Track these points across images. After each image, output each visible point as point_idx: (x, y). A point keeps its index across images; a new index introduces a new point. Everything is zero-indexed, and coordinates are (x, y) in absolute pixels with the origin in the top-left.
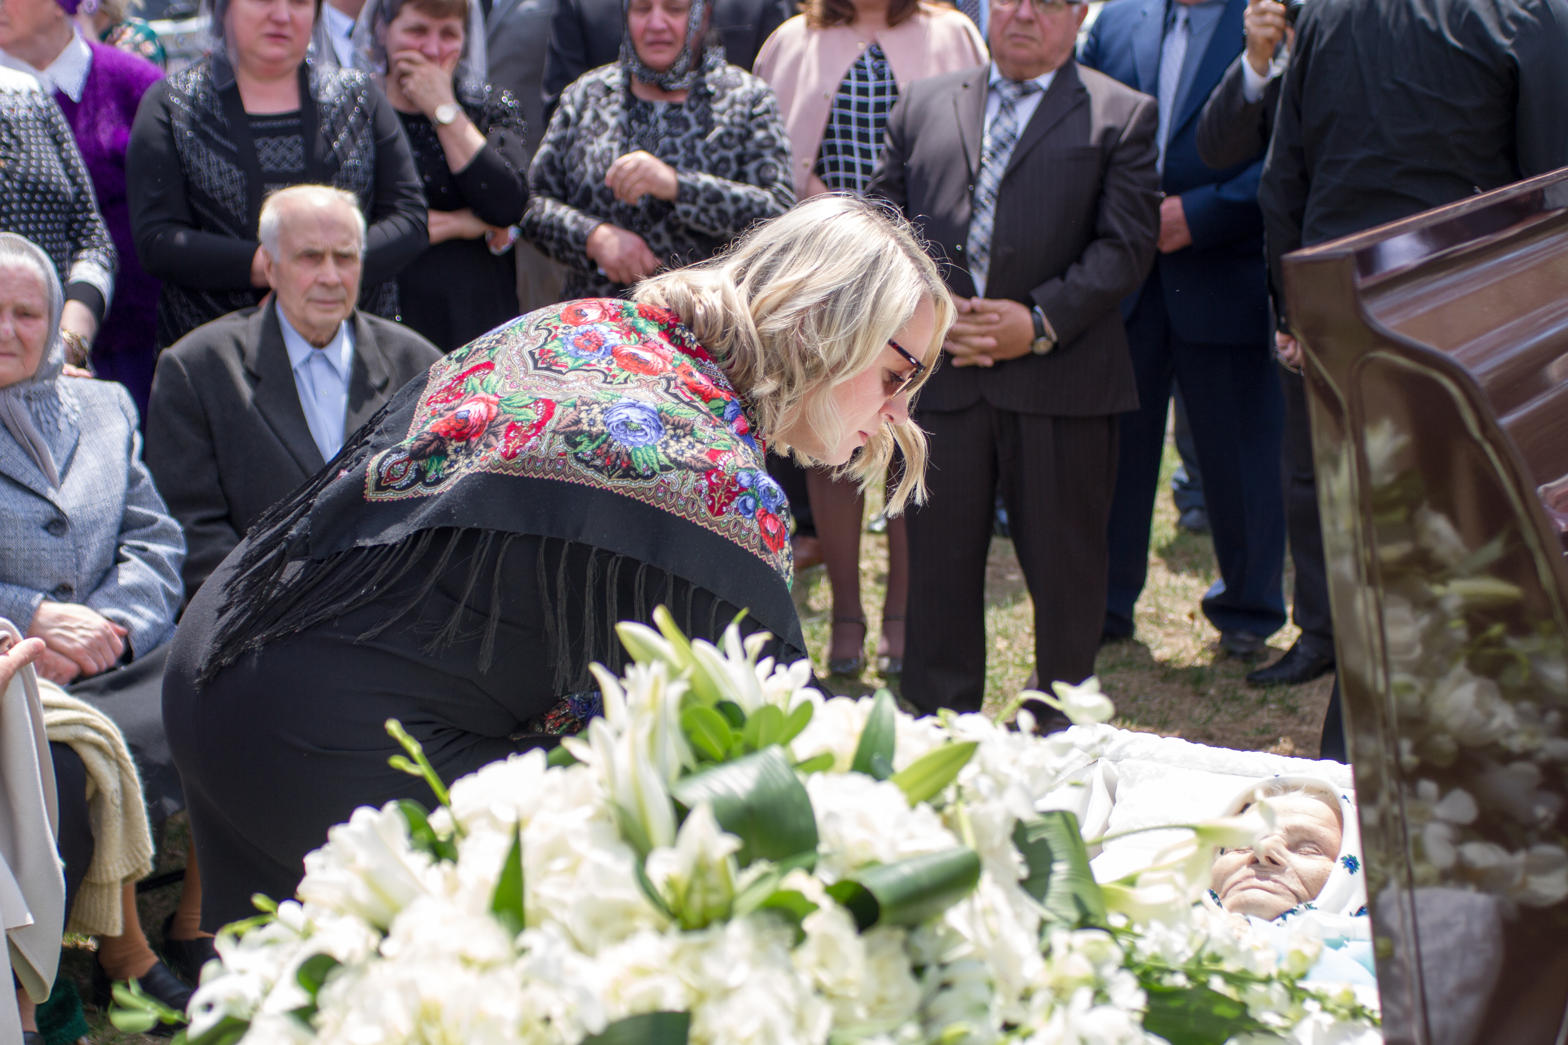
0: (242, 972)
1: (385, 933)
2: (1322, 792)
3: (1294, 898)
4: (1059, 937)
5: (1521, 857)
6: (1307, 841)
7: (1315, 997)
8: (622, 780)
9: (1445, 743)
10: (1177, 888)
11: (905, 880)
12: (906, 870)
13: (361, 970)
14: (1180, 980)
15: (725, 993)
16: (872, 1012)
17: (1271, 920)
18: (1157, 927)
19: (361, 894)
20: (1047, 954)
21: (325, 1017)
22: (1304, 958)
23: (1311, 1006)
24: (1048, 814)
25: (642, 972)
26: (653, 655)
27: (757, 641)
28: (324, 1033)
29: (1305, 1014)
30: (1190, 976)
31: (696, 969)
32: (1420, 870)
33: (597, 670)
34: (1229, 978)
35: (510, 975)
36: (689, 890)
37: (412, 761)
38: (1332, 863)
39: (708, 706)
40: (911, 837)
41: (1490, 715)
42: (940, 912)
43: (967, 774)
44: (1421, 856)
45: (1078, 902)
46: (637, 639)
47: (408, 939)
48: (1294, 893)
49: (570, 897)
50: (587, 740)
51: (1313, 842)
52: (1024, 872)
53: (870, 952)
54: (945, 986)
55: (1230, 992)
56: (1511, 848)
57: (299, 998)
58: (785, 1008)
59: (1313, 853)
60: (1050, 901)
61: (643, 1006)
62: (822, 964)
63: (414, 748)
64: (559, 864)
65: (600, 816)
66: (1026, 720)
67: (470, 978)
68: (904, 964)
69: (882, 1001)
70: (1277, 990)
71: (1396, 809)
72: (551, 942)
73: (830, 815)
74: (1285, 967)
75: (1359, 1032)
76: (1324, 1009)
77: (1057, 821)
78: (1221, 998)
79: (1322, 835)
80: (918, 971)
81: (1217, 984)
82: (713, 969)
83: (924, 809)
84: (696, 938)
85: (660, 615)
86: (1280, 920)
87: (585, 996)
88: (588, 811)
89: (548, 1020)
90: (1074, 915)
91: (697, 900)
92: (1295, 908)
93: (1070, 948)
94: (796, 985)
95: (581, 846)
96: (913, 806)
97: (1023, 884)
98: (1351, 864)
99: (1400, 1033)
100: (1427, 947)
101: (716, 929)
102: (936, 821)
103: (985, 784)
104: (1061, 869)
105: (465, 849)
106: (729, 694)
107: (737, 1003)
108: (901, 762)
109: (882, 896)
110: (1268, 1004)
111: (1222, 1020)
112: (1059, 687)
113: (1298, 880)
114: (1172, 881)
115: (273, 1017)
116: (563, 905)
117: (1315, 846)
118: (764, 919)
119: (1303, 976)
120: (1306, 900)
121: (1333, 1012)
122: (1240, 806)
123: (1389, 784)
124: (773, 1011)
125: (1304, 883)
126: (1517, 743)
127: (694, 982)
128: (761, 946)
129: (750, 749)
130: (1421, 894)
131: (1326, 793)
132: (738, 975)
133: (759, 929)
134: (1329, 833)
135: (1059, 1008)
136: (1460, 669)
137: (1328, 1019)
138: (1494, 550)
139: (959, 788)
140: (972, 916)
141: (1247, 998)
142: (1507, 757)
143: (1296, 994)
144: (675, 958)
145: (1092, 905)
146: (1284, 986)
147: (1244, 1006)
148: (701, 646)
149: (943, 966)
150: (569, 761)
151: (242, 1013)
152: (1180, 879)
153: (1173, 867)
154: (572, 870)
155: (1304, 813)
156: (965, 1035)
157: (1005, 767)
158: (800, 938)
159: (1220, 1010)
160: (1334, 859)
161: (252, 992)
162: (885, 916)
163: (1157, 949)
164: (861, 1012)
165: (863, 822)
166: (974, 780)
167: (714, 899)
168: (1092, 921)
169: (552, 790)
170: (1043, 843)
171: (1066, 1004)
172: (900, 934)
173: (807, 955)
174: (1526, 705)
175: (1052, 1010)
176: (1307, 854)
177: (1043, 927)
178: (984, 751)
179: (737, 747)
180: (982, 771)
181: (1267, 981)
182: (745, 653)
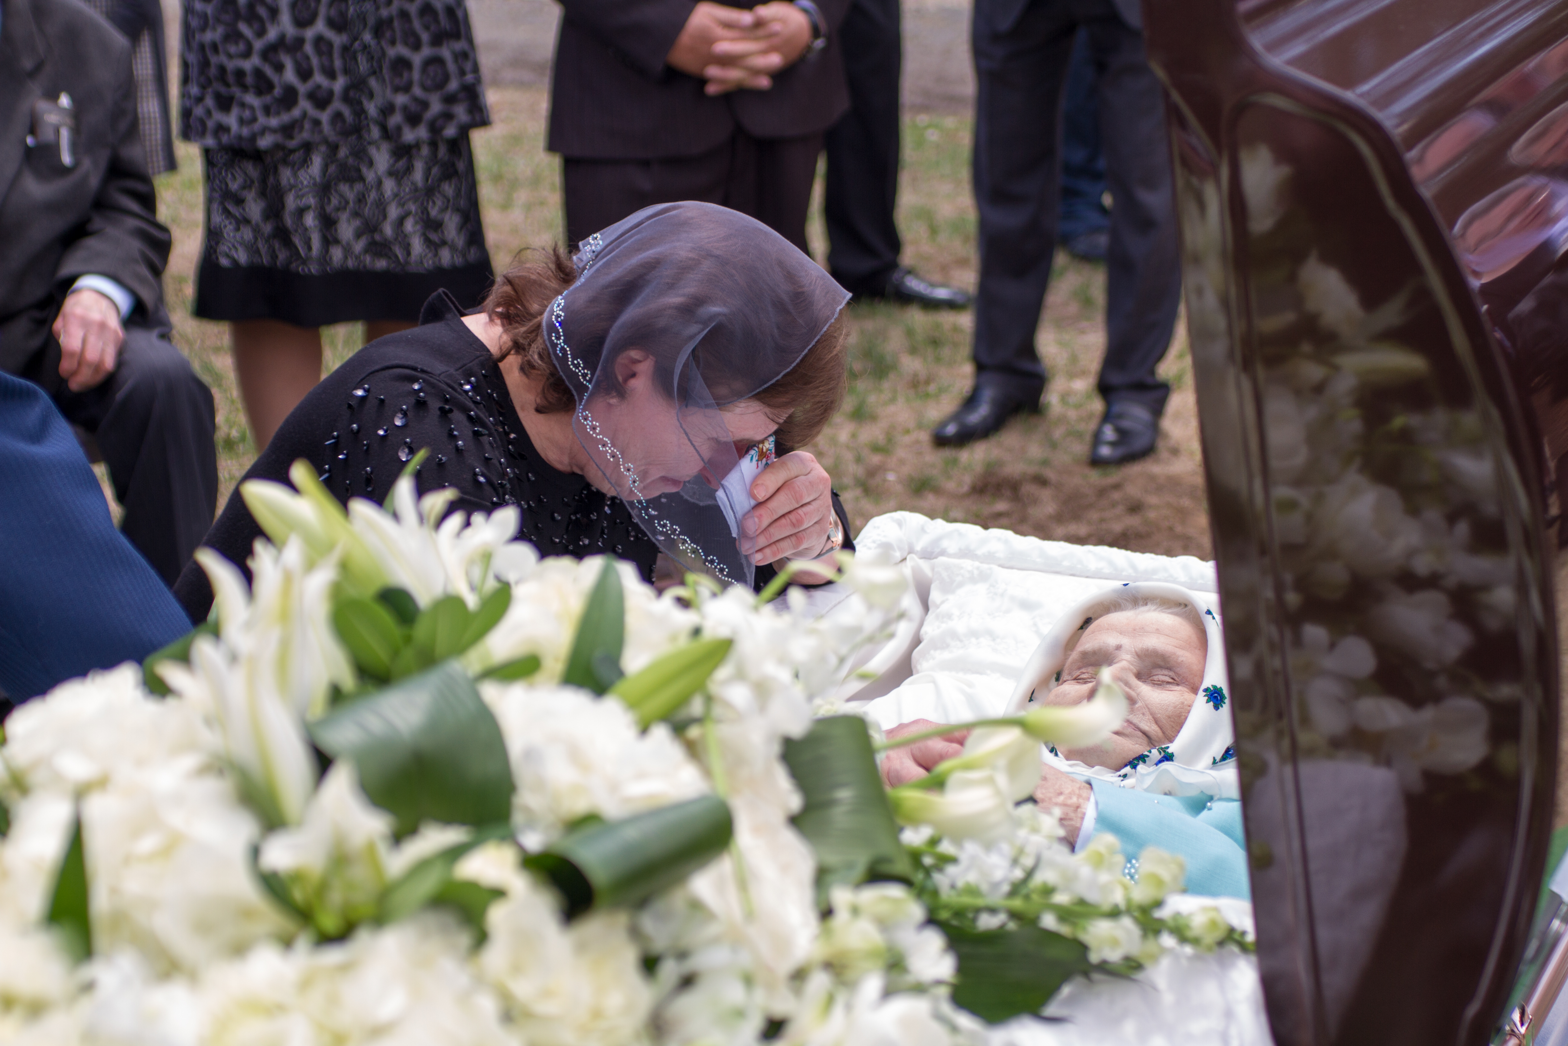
2: (1180, 604)
3: (1145, 740)
6: (1161, 667)
7: (1171, 928)
8: (237, 720)
12: (631, 832)
14: (999, 920)
17: (1118, 769)
18: (972, 849)
20: (826, 915)
22: (1158, 883)
23: (1167, 939)
24: (829, 721)
26: (294, 524)
27: (437, 501)
29: (1161, 949)
30: (1014, 915)
31: (332, 1000)
32: (1304, 738)
33: (209, 559)
35: (68, 1022)
36: (325, 882)
38: (1193, 695)
39: (367, 597)
40: (641, 775)
43: (720, 680)
44: (1306, 720)
46: (272, 507)
48: (1144, 733)
50: (189, 663)
51: (1169, 669)
52: (795, 803)
53: (581, 949)
54: (686, 983)
55: (1066, 930)
56: (1416, 702)
59: (1168, 683)
62: (516, 969)
64: (146, 845)
65: (206, 769)
66: (800, 598)
68: (629, 958)
69: (597, 1014)
70: (1127, 925)
71: (1276, 663)
74: (1136, 895)
76: (1183, 941)
77: (841, 729)
78: (1052, 936)
79: (1180, 659)
80: (650, 964)
81: (1048, 920)
83: (659, 733)
84: (333, 956)
85: (300, 472)
86: (1127, 769)
88: (191, 760)
90: (862, 862)
91: (335, 897)
92: (1146, 753)
93: (856, 911)
95: (178, 816)
96: (644, 730)
97: (795, 821)
98: (1215, 697)
100: (1314, 843)
101: (363, 939)
102: (676, 748)
103: (746, 688)
104: (845, 795)
106: (396, 578)
108: (633, 661)
109: (597, 874)
110: (1114, 944)
111: (1056, 964)
113: (1151, 717)
117: (1171, 674)
118: (432, 919)
119: (1158, 903)
120: (1160, 742)
121: (1195, 941)
122: (1079, 622)
123: (1268, 629)
125: (1156, 721)
127: (328, 1018)
128: (424, 959)
130: (1306, 768)
131: (1186, 606)
132: (392, 1006)
134: (1187, 657)
135: (841, 1000)
139: (709, 699)
141: (1087, 937)
143: (1149, 927)
144: (304, 986)
146: (1136, 920)
148: (361, 508)
149: (682, 955)
152: (1002, 779)
154: (166, 852)
155: (1158, 631)
157: (768, 668)
158: (482, 938)
159: (1054, 952)
160: (1195, 690)
162: (604, 903)
163: (972, 877)
165: (575, 755)
166: (730, 687)
167: (359, 894)
168: (886, 868)
170: (817, 757)
172: (624, 917)
173: (492, 959)
175: (830, 1003)
176: (1160, 684)
177: (822, 878)
178: (740, 646)
179: (407, 652)
180: (740, 675)
181: (1114, 914)
182: (421, 518)
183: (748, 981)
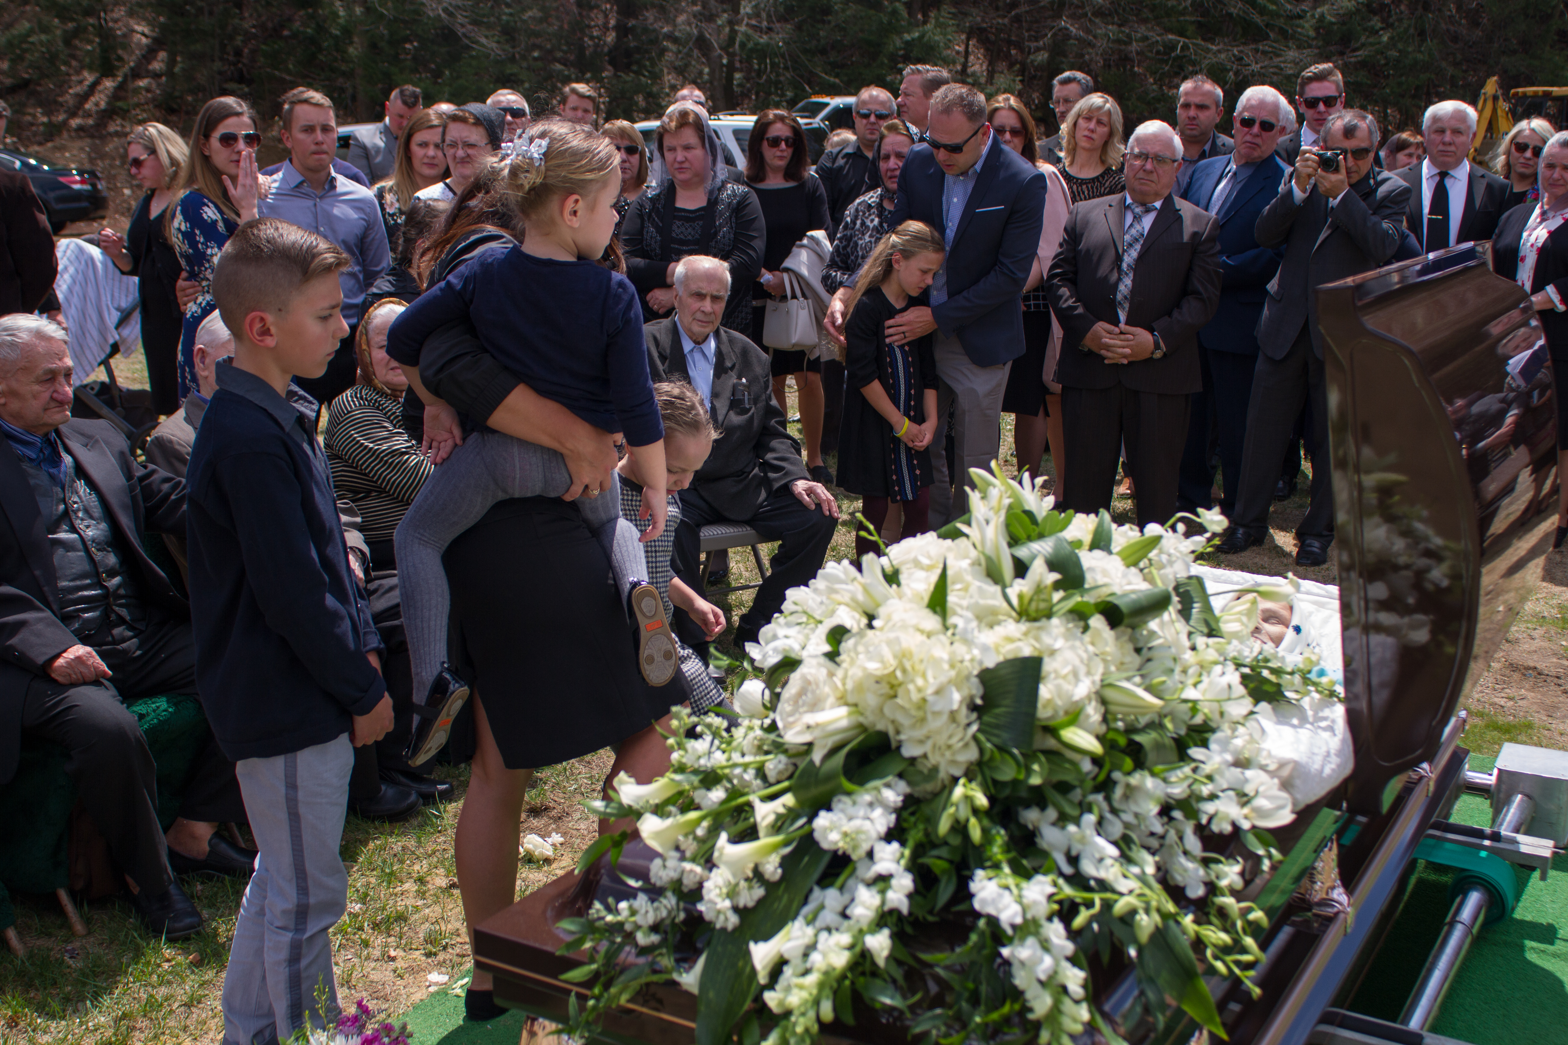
0: (786, 637)
1: (871, 617)
4: (1201, 641)
5: (1406, 620)
6: (1272, 617)
7: (1315, 684)
8: (989, 544)
9: (1370, 558)
10: (1243, 624)
11: (1134, 602)
12: (1133, 596)
13: (861, 634)
14: (1247, 670)
15: (1053, 653)
16: (1118, 669)
18: (1235, 642)
19: (860, 597)
20: (1193, 648)
21: (843, 657)
22: (1311, 661)
23: (1312, 688)
24: (1190, 578)
25: (1010, 640)
26: (989, 484)
27: (1039, 481)
28: (844, 665)
29: (1308, 693)
30: (1252, 668)
31: (1037, 639)
33: (967, 489)
34: (1273, 671)
35: (944, 639)
36: (1031, 600)
37: (870, 534)
38: (1287, 629)
39: (1019, 511)
40: (1129, 584)
41: (1393, 544)
42: (1146, 622)
43: (1153, 554)
45: (1207, 623)
46: (980, 476)
47: (888, 620)
49: (965, 603)
50: (969, 524)
51: (1277, 618)
52: (1179, 607)
53: (1117, 638)
54: (1149, 660)
55: (1273, 678)
56: (1402, 614)
57: (827, 648)
58: (1082, 661)
59: (1276, 623)
60: (1192, 622)
61: (1010, 656)
62: (1093, 644)
63: (871, 527)
64: (958, 586)
65: (976, 563)
66: (1181, 527)
67: (924, 638)
68: (1130, 647)
69: (1122, 664)
70: (1297, 678)
72: (968, 621)
73: (1090, 569)
74: (1301, 666)
75: (1333, 704)
76: (1317, 691)
77: (1194, 581)
78: (1267, 681)
79: (1281, 614)
80: (1138, 651)
81: (1265, 673)
82: (1047, 640)
83: (1133, 570)
84: (1037, 624)
87: (985, 649)
88: (968, 561)
89: (962, 662)
90: (1206, 630)
91: (1033, 605)
93: (1207, 646)
94: (1086, 651)
95: (969, 578)
96: (1128, 568)
97: (1180, 612)
98: (1298, 629)
99: (1355, 705)
101: (1044, 622)
102: (1140, 576)
103: (1164, 558)
104: (1197, 606)
105: (903, 578)
106: (1027, 508)
107: (1059, 658)
108: (1116, 547)
109: (1124, 609)
110: (1293, 684)
111: (1267, 692)
112: (1200, 510)
113: (1269, 637)
114: (1240, 621)
115: (816, 656)
116: (961, 607)
118: (1070, 617)
119: (1309, 672)
121: (1321, 693)
124: (1077, 662)
125: (1272, 639)
126: (1402, 560)
127: (1037, 645)
128: (1068, 629)
129: (1041, 536)
132: (1059, 644)
133: (1068, 622)
134: (1285, 613)
136: (1376, 519)
137: (1316, 696)
138: (1392, 458)
139: (1151, 560)
140: (1162, 625)
141: (1281, 681)
142: (1396, 568)
143: (1306, 681)
144: (1026, 634)
145: (1214, 626)
146: (1299, 677)
147: (1279, 685)
149: (1150, 649)
150: (957, 534)
151: (793, 655)
152: (1244, 619)
153: (1240, 613)
154: (966, 589)
156: (1164, 682)
157: (1172, 551)
158: (1086, 628)
159: (1267, 688)
160: (1287, 627)
161: (797, 647)
162: (1126, 621)
164: (1113, 668)
165: (1105, 573)
166: (1158, 555)
167: (1042, 605)
168: (1214, 633)
169: (949, 549)
170: (1187, 592)
171: (1209, 673)
172: (1129, 630)
173: (1087, 637)
174: (1409, 540)
175: (1200, 675)
176: (1273, 623)
177: (1190, 634)
178: (1164, 542)
179: (1033, 535)
180: (1161, 552)
181: (1292, 673)
182: (1033, 487)
183: (1175, 660)
